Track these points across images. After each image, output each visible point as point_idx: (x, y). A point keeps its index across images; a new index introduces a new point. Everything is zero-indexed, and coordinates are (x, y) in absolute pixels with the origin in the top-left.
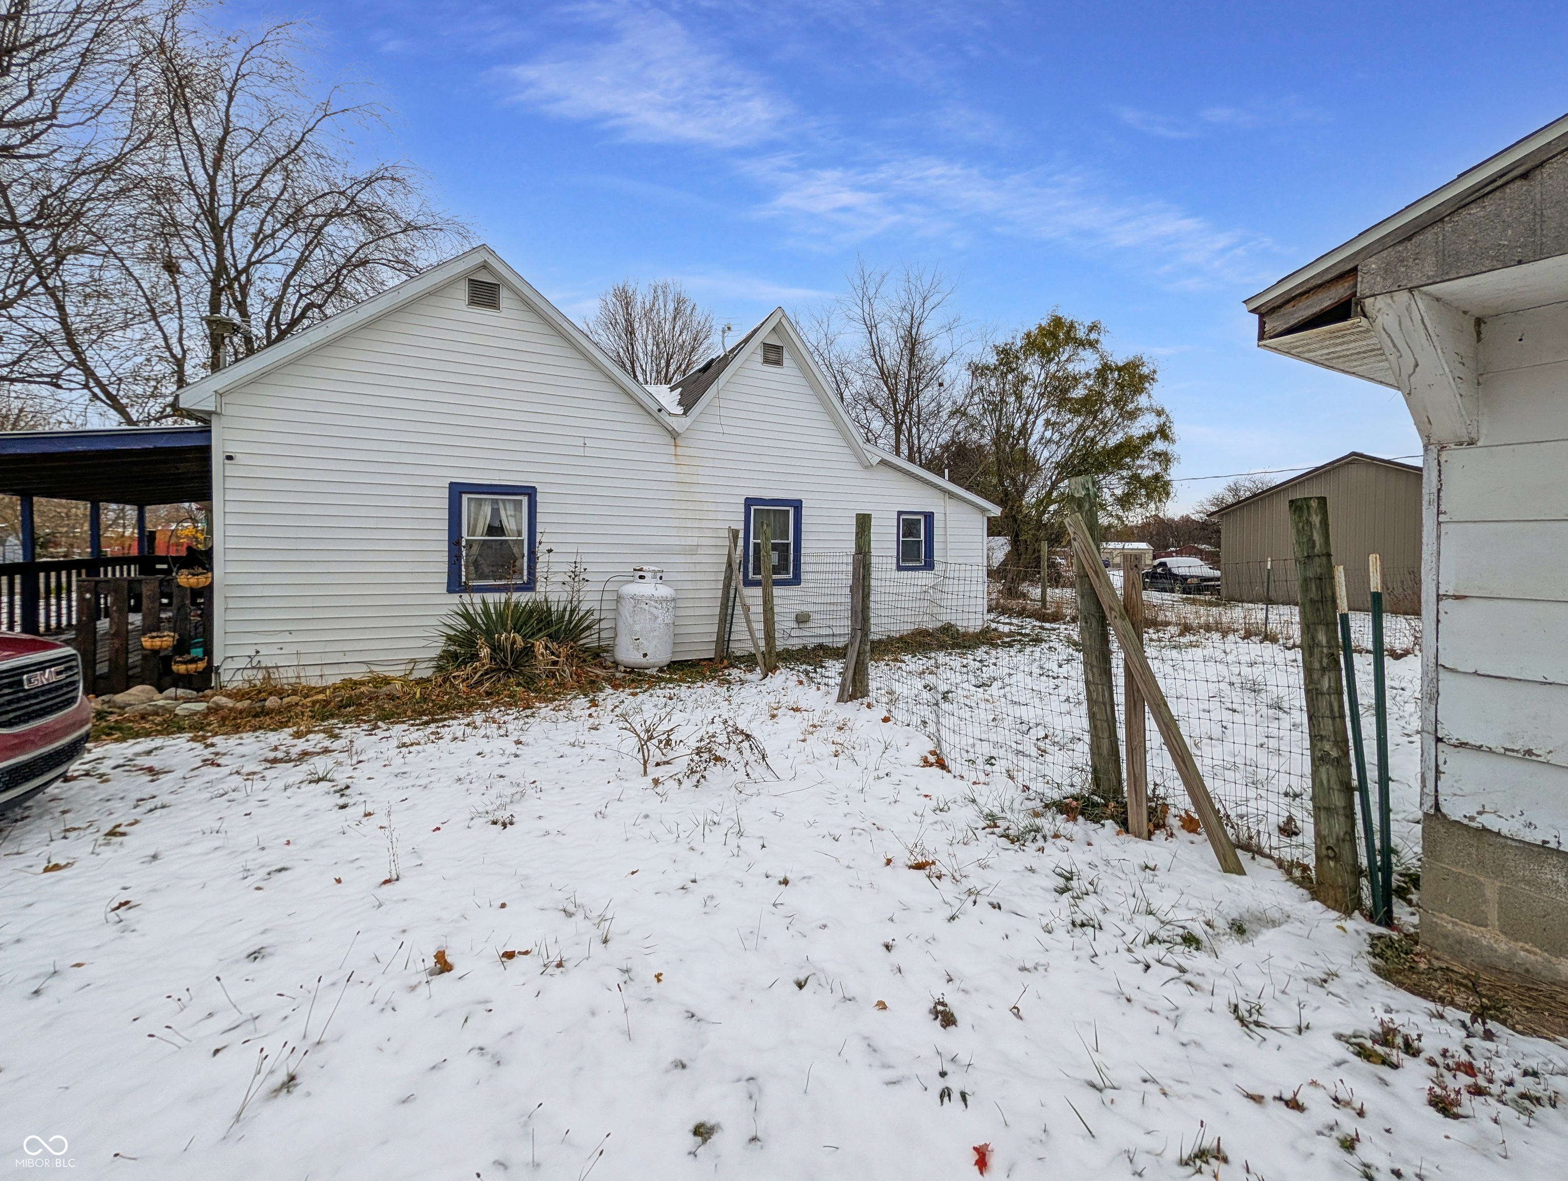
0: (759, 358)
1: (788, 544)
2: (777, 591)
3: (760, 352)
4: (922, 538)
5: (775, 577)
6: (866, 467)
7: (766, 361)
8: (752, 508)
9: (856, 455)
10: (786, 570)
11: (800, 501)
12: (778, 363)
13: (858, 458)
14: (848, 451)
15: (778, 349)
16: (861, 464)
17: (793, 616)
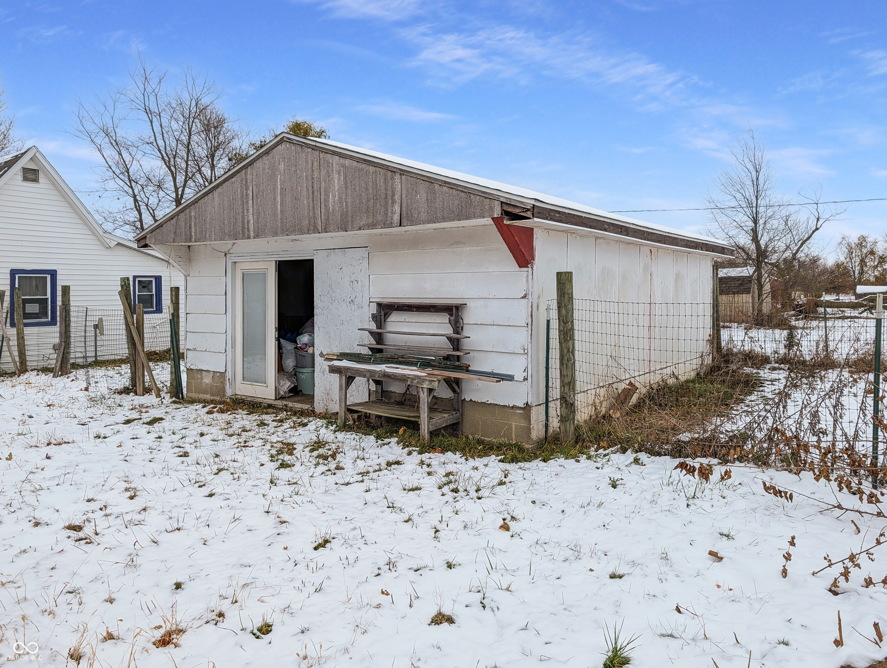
0: (20, 177)
1: (47, 299)
2: (27, 330)
3: (21, 174)
4: (154, 292)
5: (25, 321)
6: (107, 248)
7: (25, 179)
8: (17, 276)
9: (99, 240)
10: (45, 315)
11: (56, 271)
12: (36, 180)
13: (100, 241)
14: (93, 237)
15: (35, 172)
16: (103, 245)
17: (52, 345)
